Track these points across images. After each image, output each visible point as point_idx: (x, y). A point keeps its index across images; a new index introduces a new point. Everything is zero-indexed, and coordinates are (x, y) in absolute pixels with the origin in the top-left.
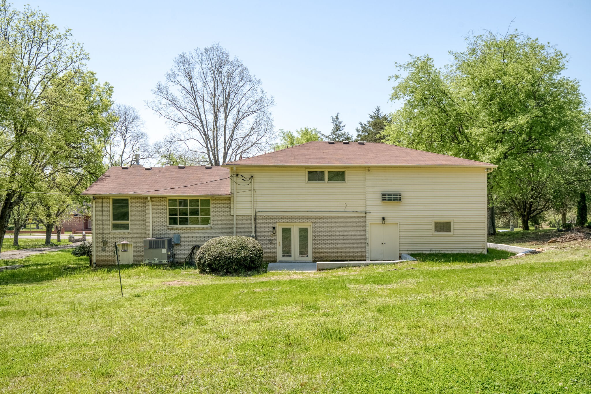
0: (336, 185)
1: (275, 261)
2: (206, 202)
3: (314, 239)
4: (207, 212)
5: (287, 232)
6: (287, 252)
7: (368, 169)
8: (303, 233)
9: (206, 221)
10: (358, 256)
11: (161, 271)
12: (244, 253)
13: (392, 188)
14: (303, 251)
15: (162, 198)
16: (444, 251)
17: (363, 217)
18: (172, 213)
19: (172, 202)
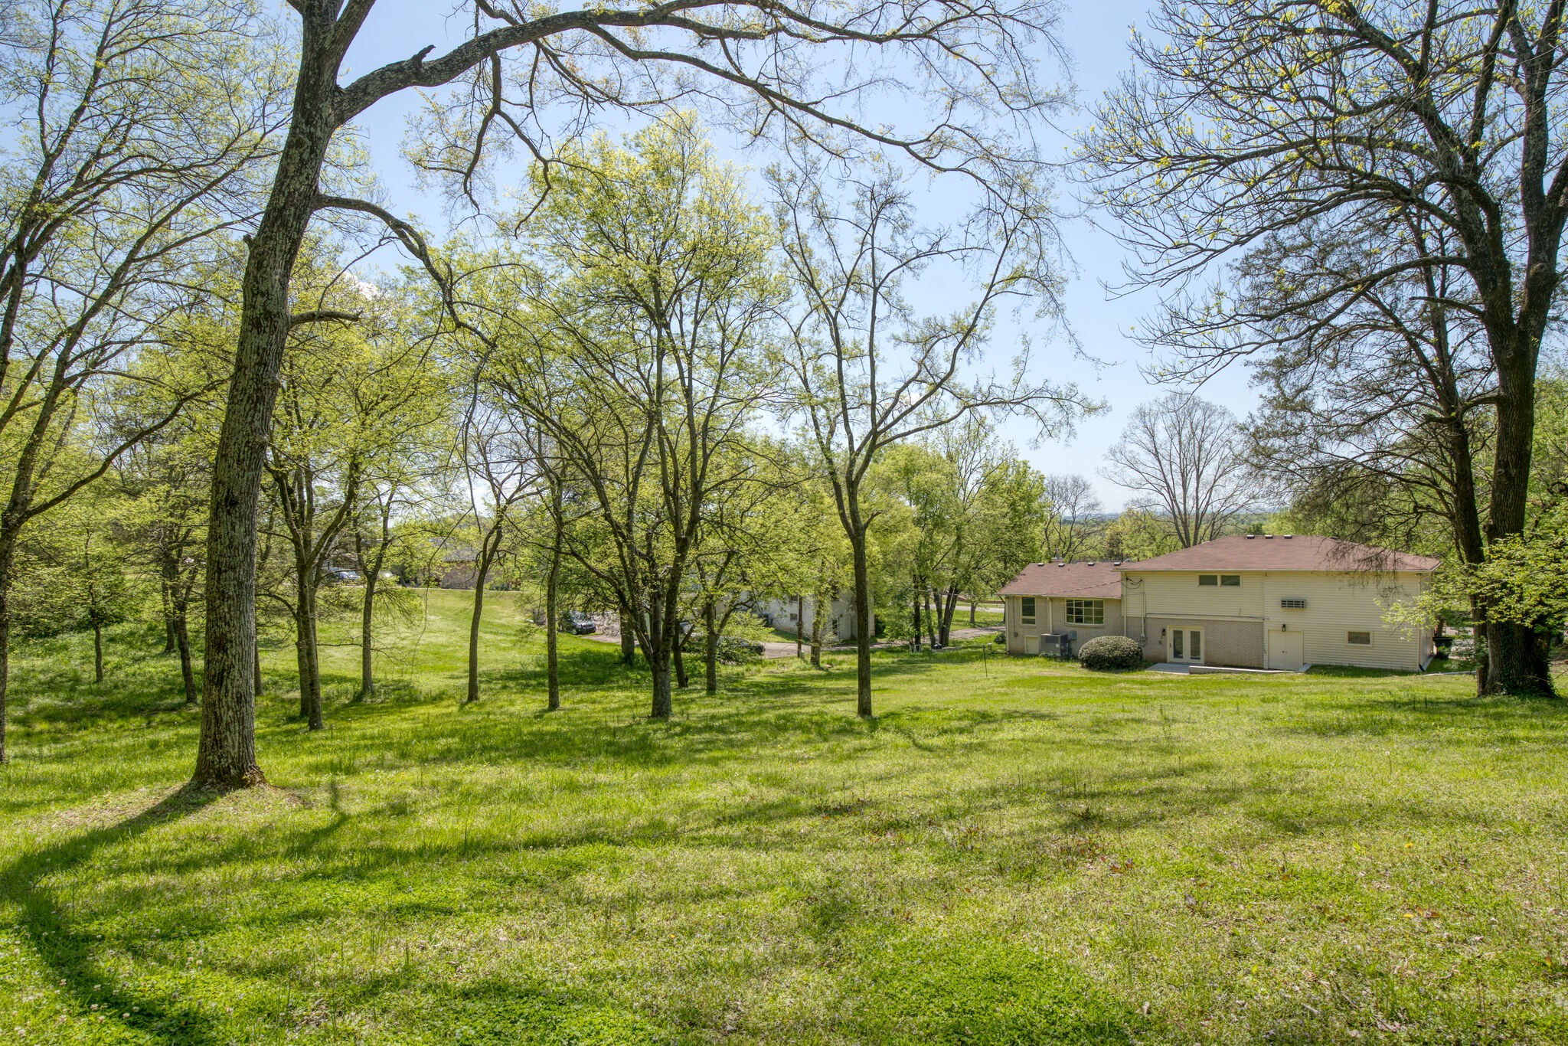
0: (1231, 590)
1: (1165, 661)
2: (1100, 603)
3: (1206, 643)
4: (1100, 612)
5: (1178, 635)
6: (1178, 653)
7: (1266, 574)
8: (1195, 636)
9: (1100, 620)
10: (1254, 664)
11: (1053, 662)
12: (1117, 653)
13: (1294, 592)
14: (1195, 653)
15: (1060, 599)
16: (1356, 664)
17: (1259, 624)
18: (1070, 611)
19: (1069, 602)
